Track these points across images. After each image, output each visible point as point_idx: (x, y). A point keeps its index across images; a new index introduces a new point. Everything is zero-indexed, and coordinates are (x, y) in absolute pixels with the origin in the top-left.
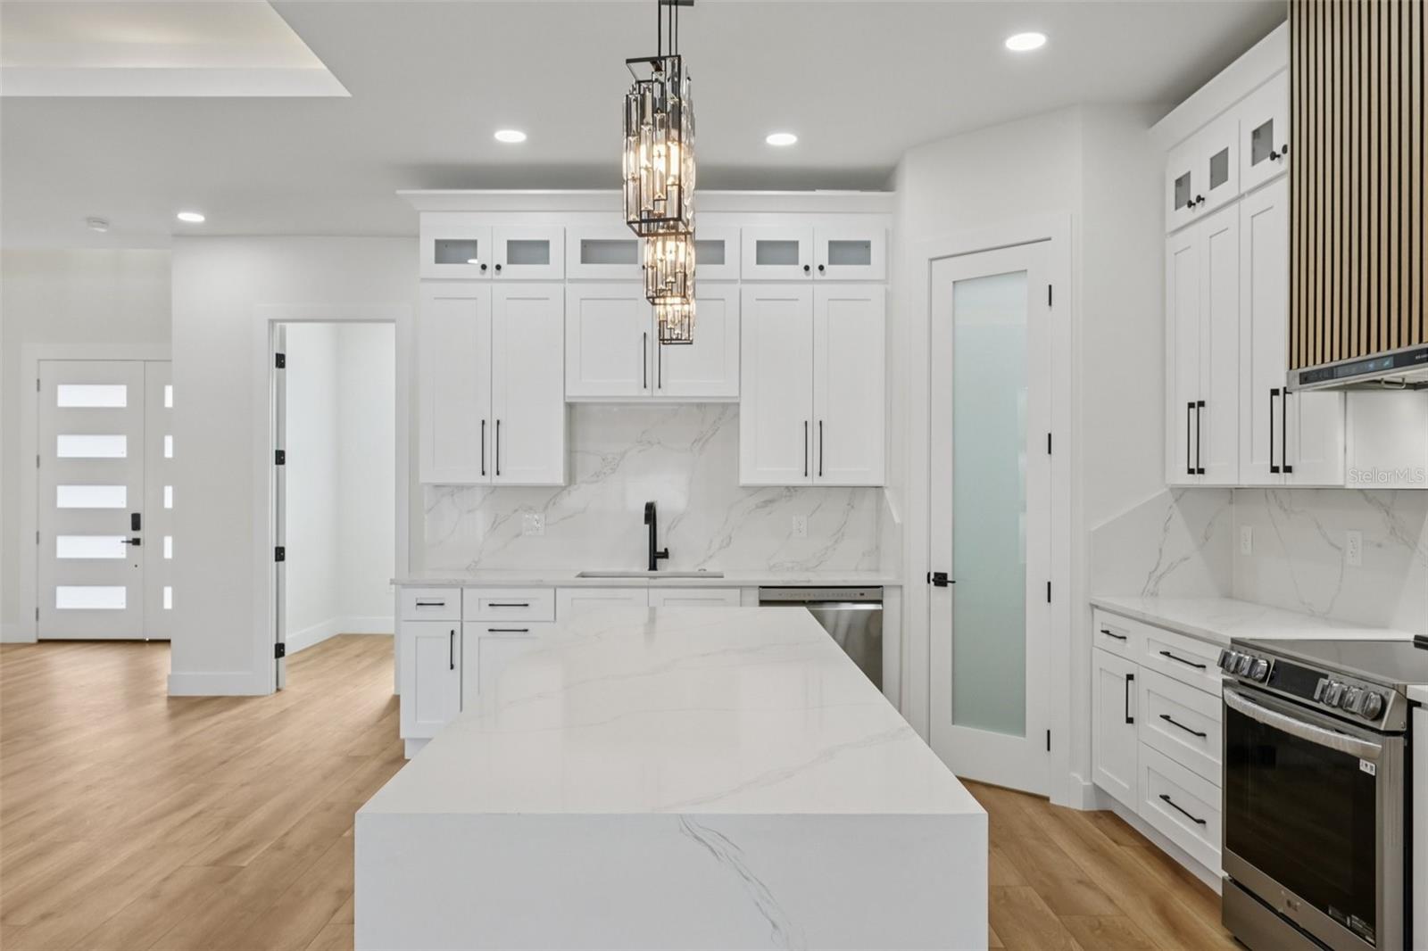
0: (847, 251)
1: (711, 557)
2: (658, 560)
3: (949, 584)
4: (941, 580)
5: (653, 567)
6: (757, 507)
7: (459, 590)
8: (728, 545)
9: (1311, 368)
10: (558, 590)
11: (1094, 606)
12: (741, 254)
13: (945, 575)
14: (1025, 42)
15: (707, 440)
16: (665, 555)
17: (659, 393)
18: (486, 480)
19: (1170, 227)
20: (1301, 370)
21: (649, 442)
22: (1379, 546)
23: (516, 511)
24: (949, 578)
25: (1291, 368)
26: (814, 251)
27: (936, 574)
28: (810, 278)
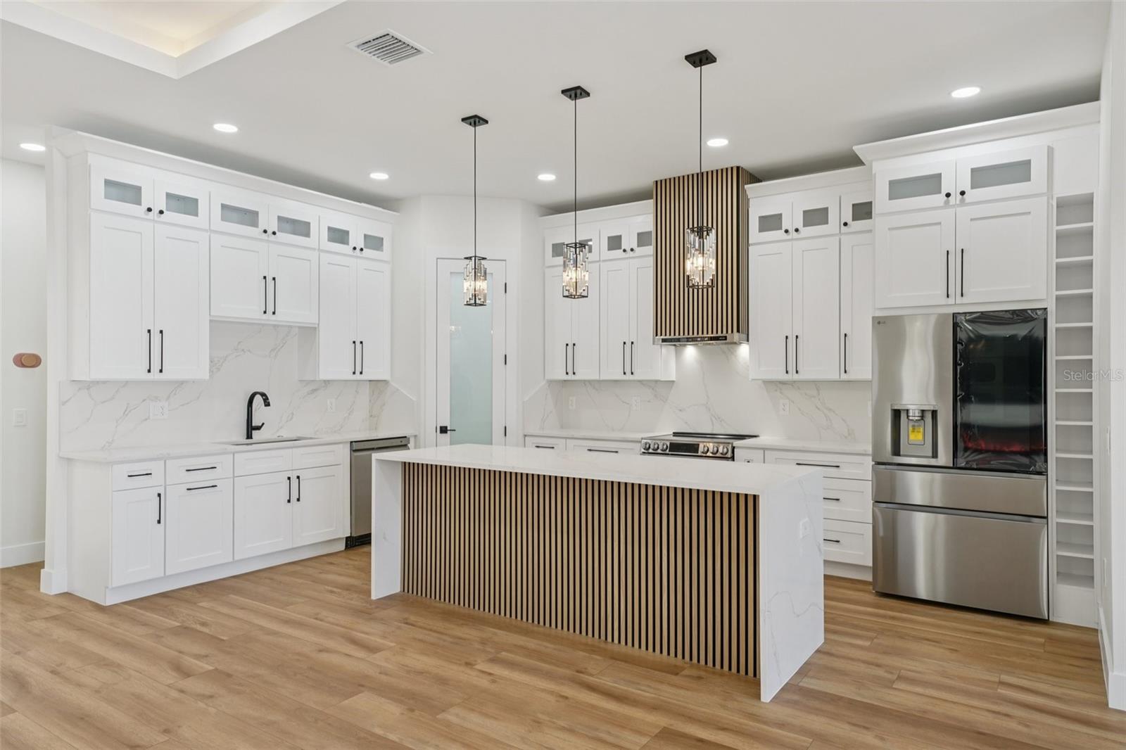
0: (374, 242)
1: (281, 428)
2: (253, 432)
3: (449, 432)
4: (444, 430)
5: (249, 436)
6: (309, 394)
7: (163, 462)
8: (292, 418)
9: (668, 337)
10: (235, 455)
11: (525, 436)
12: (319, 234)
13: (446, 427)
14: (547, 177)
15: (279, 350)
16: (258, 428)
17: (274, 317)
18: (150, 376)
19: (547, 264)
20: (663, 337)
21: (243, 350)
22: (649, 402)
23: (144, 400)
24: (449, 428)
25: (657, 335)
26: (356, 239)
27: (441, 427)
28: (355, 254)
